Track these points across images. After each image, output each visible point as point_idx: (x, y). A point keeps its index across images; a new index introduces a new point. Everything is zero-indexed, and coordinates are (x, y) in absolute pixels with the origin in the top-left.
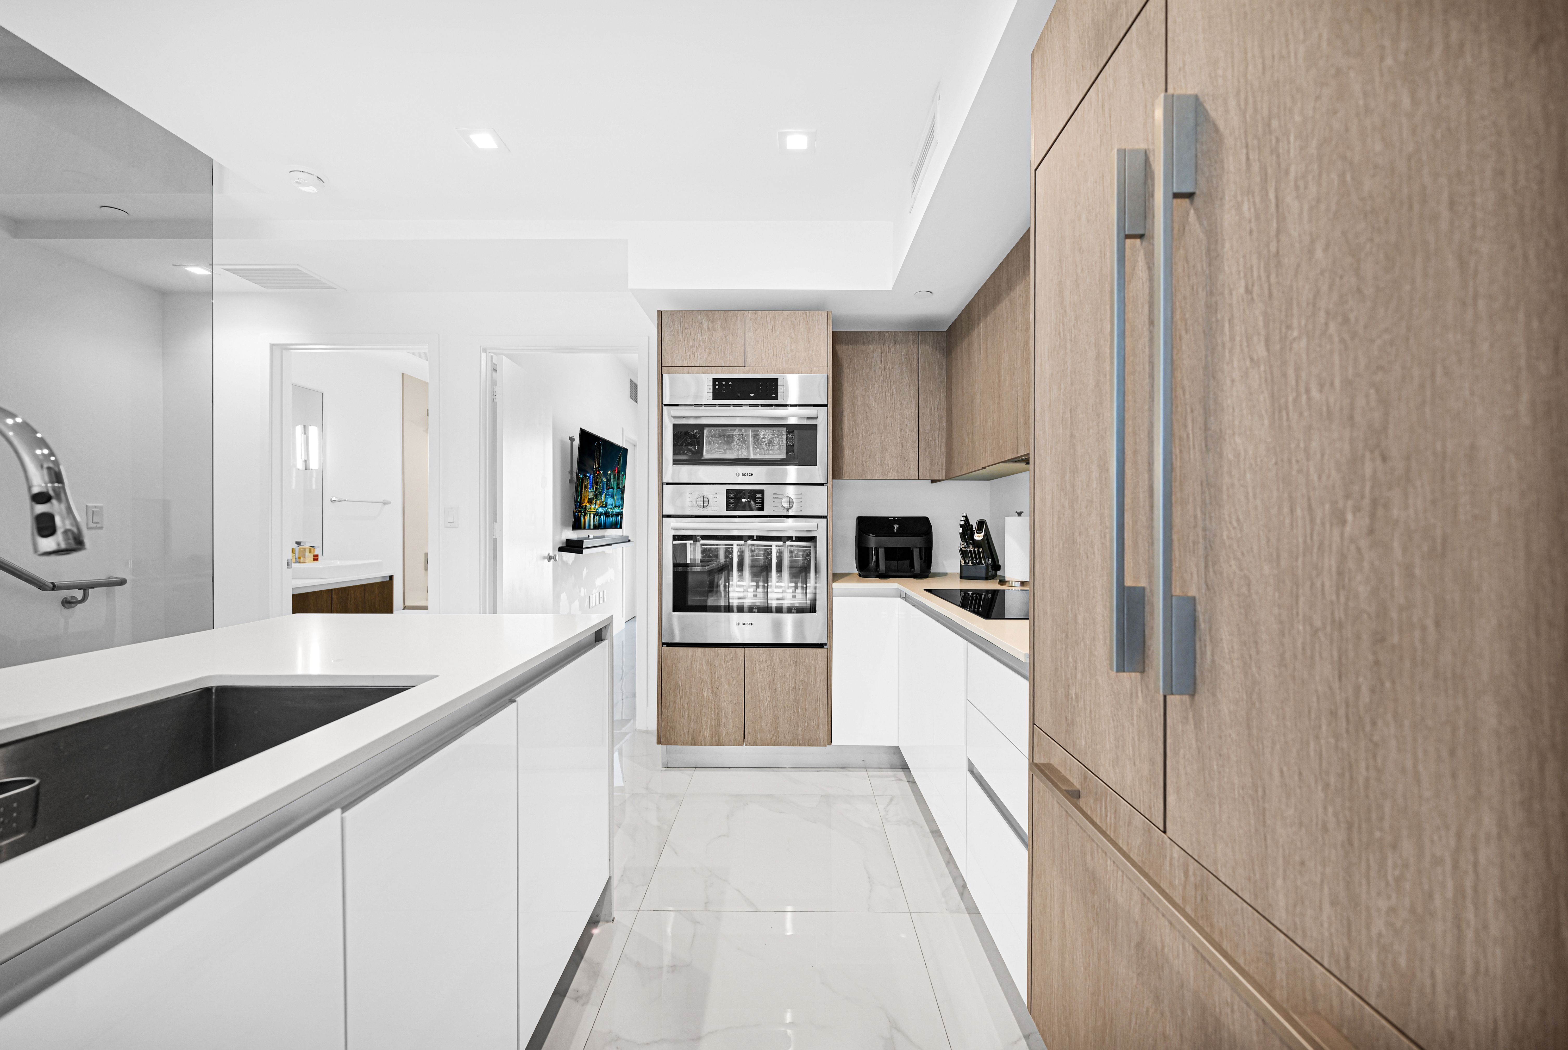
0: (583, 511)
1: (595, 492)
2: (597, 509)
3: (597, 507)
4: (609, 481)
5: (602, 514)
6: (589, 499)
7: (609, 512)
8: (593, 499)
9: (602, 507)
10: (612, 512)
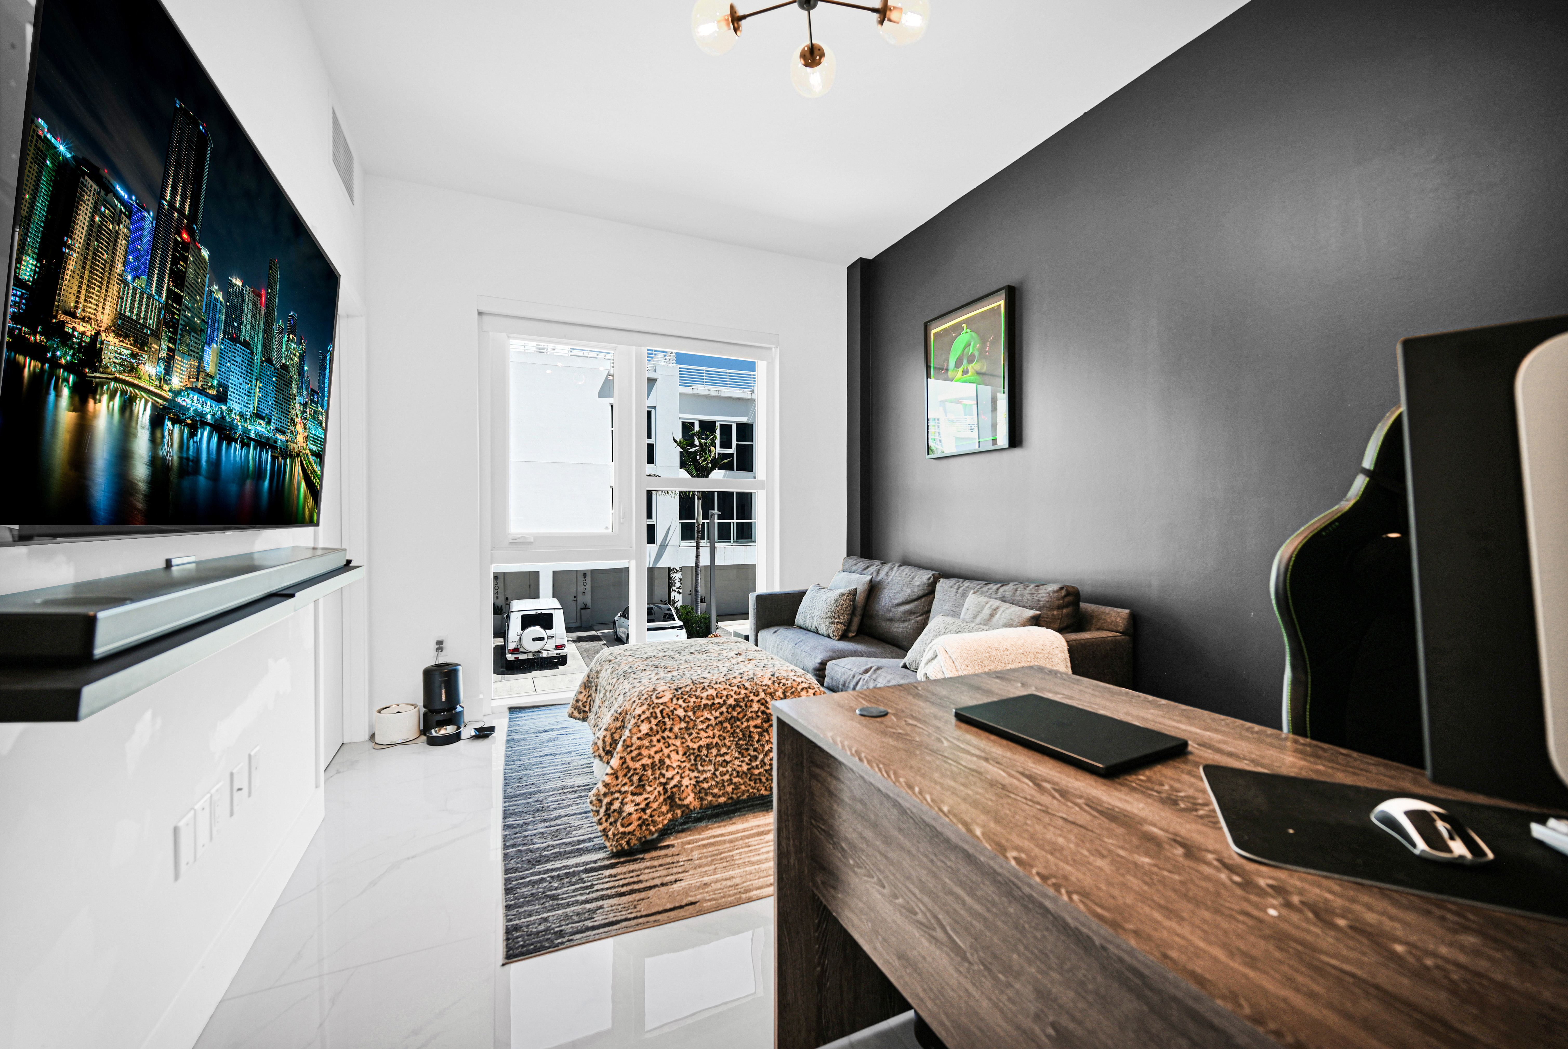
0: (65, 357)
1: (166, 307)
2: (178, 393)
3: (176, 382)
4: (234, 311)
5: (204, 423)
6: (120, 316)
7: (232, 427)
8: (156, 335)
9: (202, 392)
10: (246, 431)
